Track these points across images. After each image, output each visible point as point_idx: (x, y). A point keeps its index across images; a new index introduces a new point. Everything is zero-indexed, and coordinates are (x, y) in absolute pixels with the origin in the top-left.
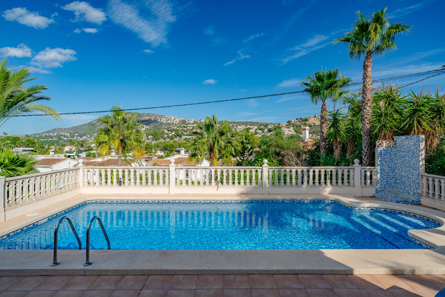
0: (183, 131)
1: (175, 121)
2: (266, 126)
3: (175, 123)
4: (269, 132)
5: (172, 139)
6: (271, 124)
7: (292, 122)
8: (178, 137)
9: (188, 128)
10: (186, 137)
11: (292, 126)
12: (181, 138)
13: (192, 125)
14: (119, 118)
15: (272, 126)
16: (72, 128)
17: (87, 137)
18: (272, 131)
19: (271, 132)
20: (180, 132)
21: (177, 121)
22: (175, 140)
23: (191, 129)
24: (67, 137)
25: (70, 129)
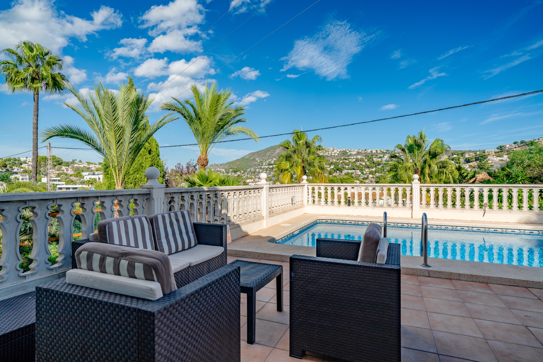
0: (344, 164)
1: (333, 152)
2: (463, 154)
3: (334, 154)
4: (467, 163)
5: (331, 174)
6: (470, 151)
7: (506, 147)
8: (338, 171)
9: (351, 160)
10: (347, 171)
11: (506, 153)
12: (341, 172)
13: (355, 157)
14: (301, 142)
15: (471, 154)
16: (227, 164)
17: (240, 172)
18: (472, 162)
19: (470, 162)
20: (340, 166)
21: (336, 152)
22: (334, 174)
23: (354, 162)
24: (223, 173)
25: (225, 165)
